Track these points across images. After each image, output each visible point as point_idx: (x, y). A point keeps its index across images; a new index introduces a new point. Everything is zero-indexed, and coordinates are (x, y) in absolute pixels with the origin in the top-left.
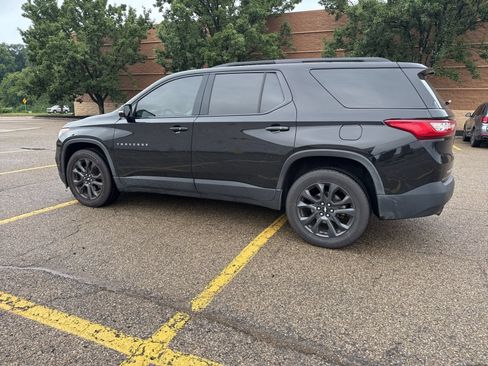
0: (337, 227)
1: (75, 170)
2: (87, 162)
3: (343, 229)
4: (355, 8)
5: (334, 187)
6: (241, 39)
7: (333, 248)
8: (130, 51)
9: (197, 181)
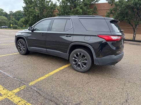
0: (83, 66)
1: (19, 44)
2: (21, 42)
4: (117, 2)
5: (82, 54)
6: (81, 11)
7: (81, 72)
8: (50, 13)
9: (47, 50)
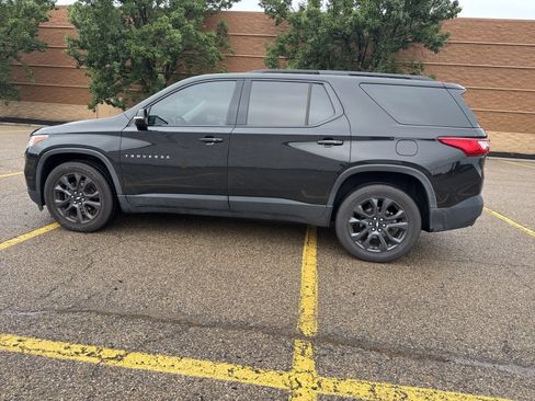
1: (58, 188)
2: (78, 177)
3: (395, 243)
4: (298, 15)
5: (388, 202)
6: (178, 35)
8: (27, 35)
9: (232, 198)
